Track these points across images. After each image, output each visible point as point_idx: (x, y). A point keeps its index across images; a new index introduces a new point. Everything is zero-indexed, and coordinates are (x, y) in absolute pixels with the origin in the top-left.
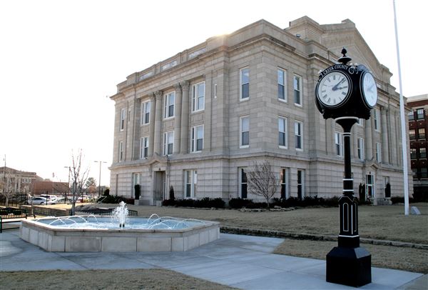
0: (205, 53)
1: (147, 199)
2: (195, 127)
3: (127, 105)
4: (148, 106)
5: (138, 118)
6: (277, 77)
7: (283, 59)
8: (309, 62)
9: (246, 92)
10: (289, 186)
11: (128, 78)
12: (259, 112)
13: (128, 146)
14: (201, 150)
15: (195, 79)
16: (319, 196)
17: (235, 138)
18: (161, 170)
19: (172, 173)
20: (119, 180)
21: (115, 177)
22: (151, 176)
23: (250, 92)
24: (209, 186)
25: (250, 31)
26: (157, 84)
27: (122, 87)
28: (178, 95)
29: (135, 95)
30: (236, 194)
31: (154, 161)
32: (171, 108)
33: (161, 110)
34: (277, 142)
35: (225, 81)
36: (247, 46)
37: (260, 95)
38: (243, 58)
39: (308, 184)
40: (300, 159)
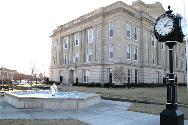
0: (93, 16)
1: (66, 82)
2: (88, 50)
3: (57, 40)
4: (67, 41)
5: (62, 46)
6: (126, 27)
7: (129, 19)
8: (141, 21)
9: (112, 34)
10: (131, 78)
11: (58, 27)
12: (118, 43)
13: (57, 59)
14: (91, 60)
15: (88, 28)
16: (145, 82)
17: (107, 55)
18: (72, 69)
19: (77, 71)
20: (53, 74)
21: (51, 72)
22: (68, 72)
23: (114, 34)
24: (94, 77)
25: (114, 6)
26: (71, 31)
27: (55, 32)
28: (81, 35)
29: (61, 35)
30: (107, 81)
31: (69, 65)
32: (77, 41)
33: (73, 42)
34: (126, 57)
35: (102, 29)
36: (113, 13)
37: (119, 35)
38: (111, 18)
39: (140, 77)
40: (136, 65)
